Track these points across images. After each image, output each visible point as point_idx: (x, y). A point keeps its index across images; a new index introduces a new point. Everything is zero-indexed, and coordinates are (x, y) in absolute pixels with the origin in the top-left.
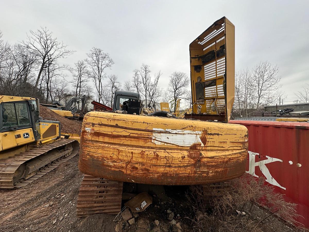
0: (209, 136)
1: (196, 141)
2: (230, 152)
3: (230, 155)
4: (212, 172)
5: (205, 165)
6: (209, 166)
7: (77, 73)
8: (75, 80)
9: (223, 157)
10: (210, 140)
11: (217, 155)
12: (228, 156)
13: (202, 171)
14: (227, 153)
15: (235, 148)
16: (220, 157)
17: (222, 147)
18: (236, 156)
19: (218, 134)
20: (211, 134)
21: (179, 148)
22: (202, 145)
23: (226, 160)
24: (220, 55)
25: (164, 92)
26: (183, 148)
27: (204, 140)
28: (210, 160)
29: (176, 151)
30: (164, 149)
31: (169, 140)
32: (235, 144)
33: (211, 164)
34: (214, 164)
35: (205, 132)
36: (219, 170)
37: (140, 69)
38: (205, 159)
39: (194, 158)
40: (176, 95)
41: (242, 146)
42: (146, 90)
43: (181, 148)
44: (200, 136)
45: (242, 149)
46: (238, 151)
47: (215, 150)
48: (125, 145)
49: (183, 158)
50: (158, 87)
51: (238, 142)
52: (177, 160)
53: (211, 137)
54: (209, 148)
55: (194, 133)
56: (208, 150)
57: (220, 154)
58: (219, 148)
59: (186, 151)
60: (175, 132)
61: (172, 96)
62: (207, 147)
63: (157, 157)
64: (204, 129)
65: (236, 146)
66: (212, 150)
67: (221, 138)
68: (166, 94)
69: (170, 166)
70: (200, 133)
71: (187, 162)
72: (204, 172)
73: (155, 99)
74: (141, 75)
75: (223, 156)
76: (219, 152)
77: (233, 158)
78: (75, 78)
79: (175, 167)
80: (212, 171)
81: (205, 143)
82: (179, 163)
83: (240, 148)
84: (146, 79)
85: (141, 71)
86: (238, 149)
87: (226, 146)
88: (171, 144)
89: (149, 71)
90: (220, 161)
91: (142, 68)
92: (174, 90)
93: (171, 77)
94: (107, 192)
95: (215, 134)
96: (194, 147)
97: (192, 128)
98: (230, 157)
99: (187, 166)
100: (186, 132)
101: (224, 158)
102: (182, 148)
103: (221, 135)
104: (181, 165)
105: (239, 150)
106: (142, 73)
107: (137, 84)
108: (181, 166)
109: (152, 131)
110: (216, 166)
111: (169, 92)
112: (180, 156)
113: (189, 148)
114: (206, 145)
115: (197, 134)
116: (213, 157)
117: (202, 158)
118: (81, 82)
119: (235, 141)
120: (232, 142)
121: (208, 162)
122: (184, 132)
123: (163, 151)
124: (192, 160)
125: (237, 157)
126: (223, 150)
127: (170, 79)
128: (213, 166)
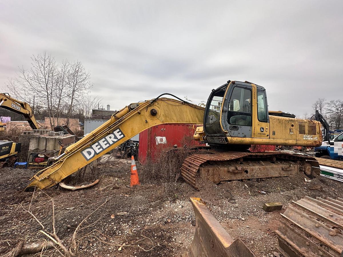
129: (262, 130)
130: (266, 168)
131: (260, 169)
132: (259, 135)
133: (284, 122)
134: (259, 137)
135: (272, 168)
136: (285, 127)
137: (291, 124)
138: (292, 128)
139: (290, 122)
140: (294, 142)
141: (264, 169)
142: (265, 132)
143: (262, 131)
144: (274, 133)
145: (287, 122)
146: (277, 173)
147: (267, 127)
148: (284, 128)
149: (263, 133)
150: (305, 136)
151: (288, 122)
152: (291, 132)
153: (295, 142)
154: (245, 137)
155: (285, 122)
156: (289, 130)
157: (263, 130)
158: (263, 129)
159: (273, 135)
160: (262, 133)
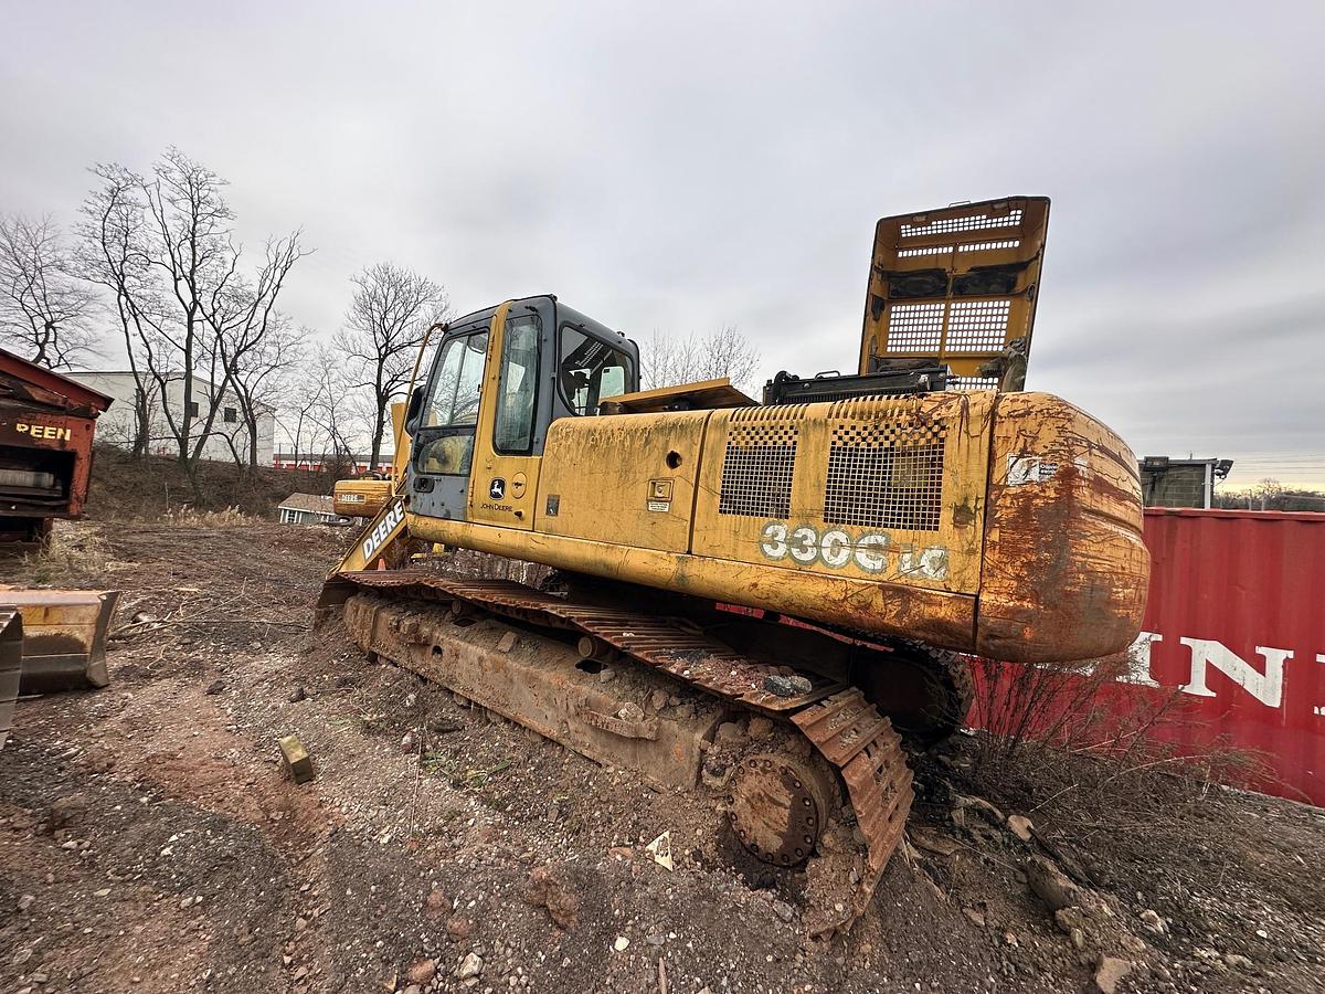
24: (967, 292)
25: (318, 349)
37: (150, 178)
40: (386, 378)
42: (191, 314)
50: (281, 318)
61: (364, 379)
68: (327, 364)
74: (158, 214)
84: (197, 250)
85: (153, 189)
89: (222, 212)
91: (161, 172)
92: (379, 350)
93: (363, 283)
106: (167, 206)
111: (344, 354)
127: (358, 289)
129: (496, 490)
130: (506, 670)
131: (481, 659)
132: (486, 512)
133: (622, 442)
134: (488, 518)
135: (531, 681)
136: (626, 471)
137: (666, 449)
138: (667, 471)
139: (659, 441)
140: (663, 565)
141: (497, 667)
142: (507, 500)
143: (496, 496)
144: (553, 507)
145: (639, 443)
146: (549, 714)
147: (520, 478)
148: (613, 478)
149: (500, 502)
150: (781, 530)
151: (647, 441)
152: (659, 500)
153: (673, 567)
154: (447, 517)
155: (627, 444)
156: (643, 490)
157: (499, 491)
158: (502, 484)
159: (548, 513)
160: (494, 502)
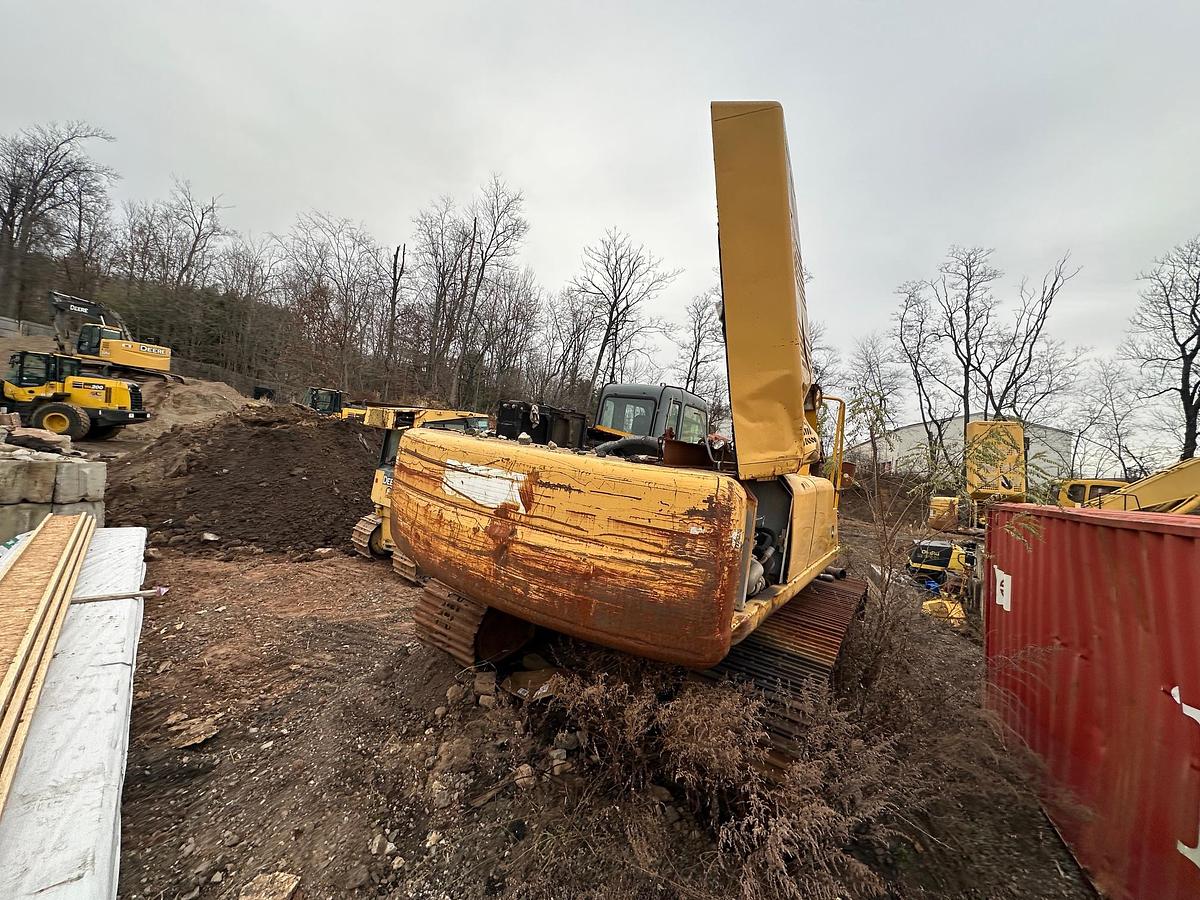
0: (541, 490)
1: (509, 498)
2: (607, 552)
3: (601, 558)
4: (538, 590)
5: (518, 562)
6: (529, 568)
7: (689, 338)
8: (682, 360)
9: (575, 557)
10: (543, 500)
11: (557, 545)
12: (592, 560)
13: (510, 578)
14: (593, 550)
15: (628, 542)
16: (561, 555)
17: (578, 528)
18: (631, 570)
19: (569, 489)
20: (546, 485)
21: (477, 507)
22: (522, 510)
23: (583, 568)
26: (483, 509)
27: (527, 498)
28: (532, 553)
29: (471, 514)
30: (456, 505)
31: (464, 487)
32: (628, 528)
33: (533, 564)
34: (542, 567)
35: (534, 477)
36: (561, 592)
37: (935, 276)
38: (519, 547)
39: (494, 537)
41: (664, 544)
43: (477, 509)
44: (521, 485)
45: (665, 555)
46: (645, 558)
47: (556, 532)
48: (418, 491)
49: (476, 530)
51: (643, 526)
52: (466, 534)
53: (548, 491)
54: (537, 522)
55: (509, 476)
56: (537, 528)
57: (565, 547)
58: (567, 530)
59: (488, 519)
60: (475, 469)
61: (1164, 386)
62: (532, 517)
63: (440, 520)
64: (531, 470)
65: (638, 539)
66: (546, 531)
67: (576, 502)
69: (454, 545)
70: (521, 477)
71: (481, 544)
72: (515, 582)
73: (1028, 406)
74: (944, 300)
75: (575, 553)
76: (565, 539)
77: (612, 570)
78: (683, 352)
79: (462, 549)
80: (536, 587)
81: (528, 508)
82: (468, 540)
83: (657, 550)
84: (971, 315)
86: (643, 551)
87: (594, 530)
88: (464, 496)
89: (990, 277)
90: (560, 563)
91: (945, 268)
94: (457, 610)
95: (561, 486)
96: (503, 512)
97: (508, 464)
98: (599, 563)
99: (481, 553)
100: (494, 472)
101: (578, 562)
102: (480, 508)
103: (579, 491)
104: (472, 548)
105: (651, 553)
106: (949, 290)
107: (911, 343)
108: (471, 550)
109: (445, 465)
110: (549, 577)
111: (1138, 362)
112: (473, 525)
113: (492, 512)
114: (530, 513)
115: (513, 481)
116: (540, 549)
117: (513, 542)
118: (698, 364)
119: (633, 521)
120: (617, 521)
121: (527, 558)
122: (490, 473)
123: (453, 509)
124: (490, 541)
125: (635, 576)
126: (582, 539)
128: (538, 573)
